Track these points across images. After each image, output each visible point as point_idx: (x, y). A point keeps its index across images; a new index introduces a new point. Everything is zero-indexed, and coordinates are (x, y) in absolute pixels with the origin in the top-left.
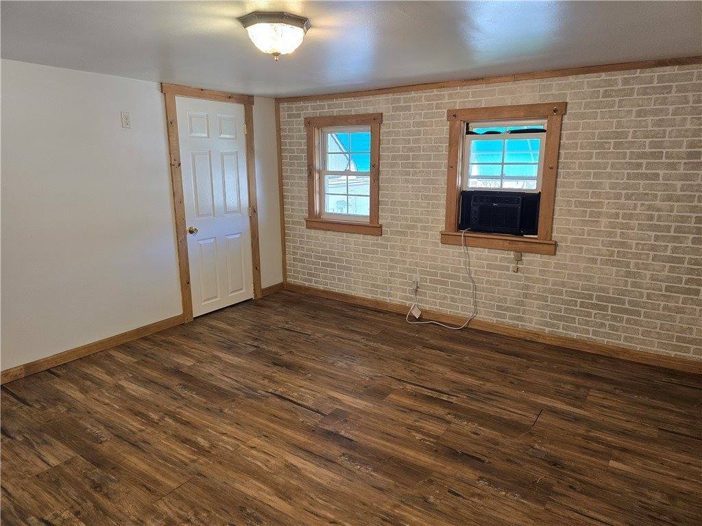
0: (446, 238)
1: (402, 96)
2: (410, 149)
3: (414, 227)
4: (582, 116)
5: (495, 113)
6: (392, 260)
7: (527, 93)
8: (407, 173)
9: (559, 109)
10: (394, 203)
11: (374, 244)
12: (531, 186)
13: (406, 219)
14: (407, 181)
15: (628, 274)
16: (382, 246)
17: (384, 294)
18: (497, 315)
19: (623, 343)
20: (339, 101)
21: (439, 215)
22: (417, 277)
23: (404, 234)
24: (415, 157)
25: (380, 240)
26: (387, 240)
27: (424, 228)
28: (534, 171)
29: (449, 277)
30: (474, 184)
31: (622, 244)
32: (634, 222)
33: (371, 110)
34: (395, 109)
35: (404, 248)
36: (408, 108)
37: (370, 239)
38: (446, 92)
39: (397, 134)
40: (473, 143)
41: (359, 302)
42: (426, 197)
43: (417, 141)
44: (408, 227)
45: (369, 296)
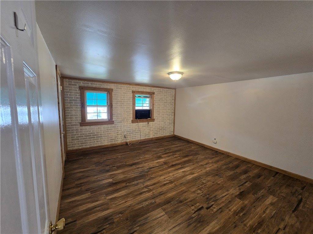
0: (133, 122)
1: (119, 85)
2: (122, 99)
3: (124, 120)
4: (157, 95)
5: (142, 93)
6: (117, 130)
7: (148, 89)
8: (122, 106)
9: (154, 93)
10: (118, 114)
11: (111, 127)
12: (148, 108)
13: (122, 118)
14: (121, 108)
15: (165, 123)
16: (114, 127)
17: (115, 141)
18: (145, 137)
19: (164, 135)
20: (96, 83)
21: (131, 116)
22: (125, 133)
23: (121, 122)
24: (123, 102)
25: (113, 125)
26: (116, 125)
27: (127, 120)
28: (148, 105)
29: (134, 131)
30: (137, 108)
31: (163, 118)
32: (165, 114)
33: (109, 87)
34: (117, 88)
35: (121, 126)
36: (121, 89)
37: (109, 126)
38: (131, 86)
39: (118, 95)
40: (136, 99)
41: (106, 146)
42: (127, 112)
43: (124, 97)
44: (122, 120)
45: (110, 143)
